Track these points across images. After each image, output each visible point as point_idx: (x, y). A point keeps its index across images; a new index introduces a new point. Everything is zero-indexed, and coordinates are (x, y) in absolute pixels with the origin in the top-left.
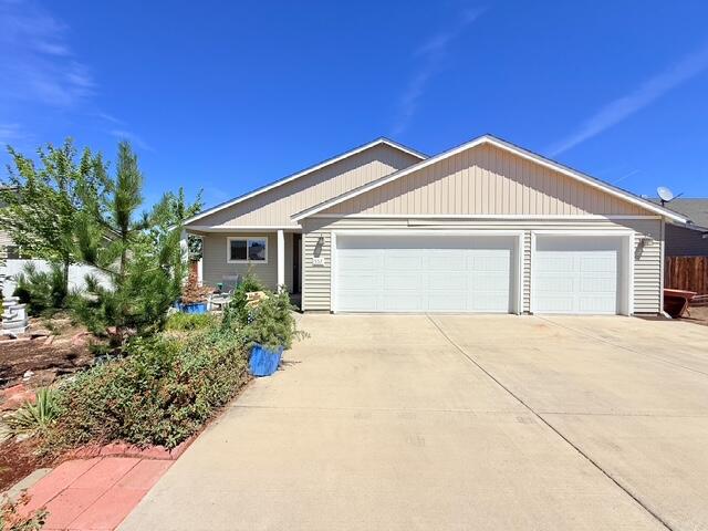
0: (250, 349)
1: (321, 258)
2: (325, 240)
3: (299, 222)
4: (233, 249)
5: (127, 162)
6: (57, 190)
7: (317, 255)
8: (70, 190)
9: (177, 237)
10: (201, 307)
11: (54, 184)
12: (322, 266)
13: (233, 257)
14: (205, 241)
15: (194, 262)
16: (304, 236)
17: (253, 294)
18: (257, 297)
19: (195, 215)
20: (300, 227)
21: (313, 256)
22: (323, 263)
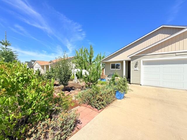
0: (116, 92)
1: (137, 68)
2: (138, 62)
3: (130, 58)
4: (112, 66)
5: (91, 49)
6: (81, 56)
7: (136, 67)
8: (83, 56)
9: (100, 64)
10: (104, 80)
11: (81, 55)
12: (137, 70)
13: (112, 68)
14: (105, 64)
15: (103, 69)
16: (131, 62)
17: (117, 77)
18: (118, 78)
19: (103, 58)
20: (130, 59)
21: (134, 68)
22: (138, 69)
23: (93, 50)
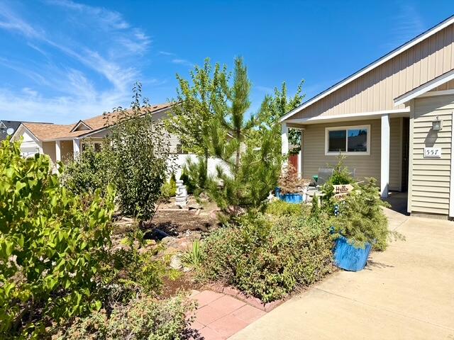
1: (436, 147)
2: (443, 124)
3: (407, 104)
4: (331, 140)
5: (240, 73)
6: (201, 101)
7: (429, 143)
8: (207, 101)
10: (297, 198)
11: (199, 97)
12: (438, 158)
13: (332, 149)
15: (293, 154)
17: (340, 186)
18: (344, 190)
19: (296, 107)
20: (408, 110)
21: (424, 146)
22: (439, 154)
23: (248, 77)
